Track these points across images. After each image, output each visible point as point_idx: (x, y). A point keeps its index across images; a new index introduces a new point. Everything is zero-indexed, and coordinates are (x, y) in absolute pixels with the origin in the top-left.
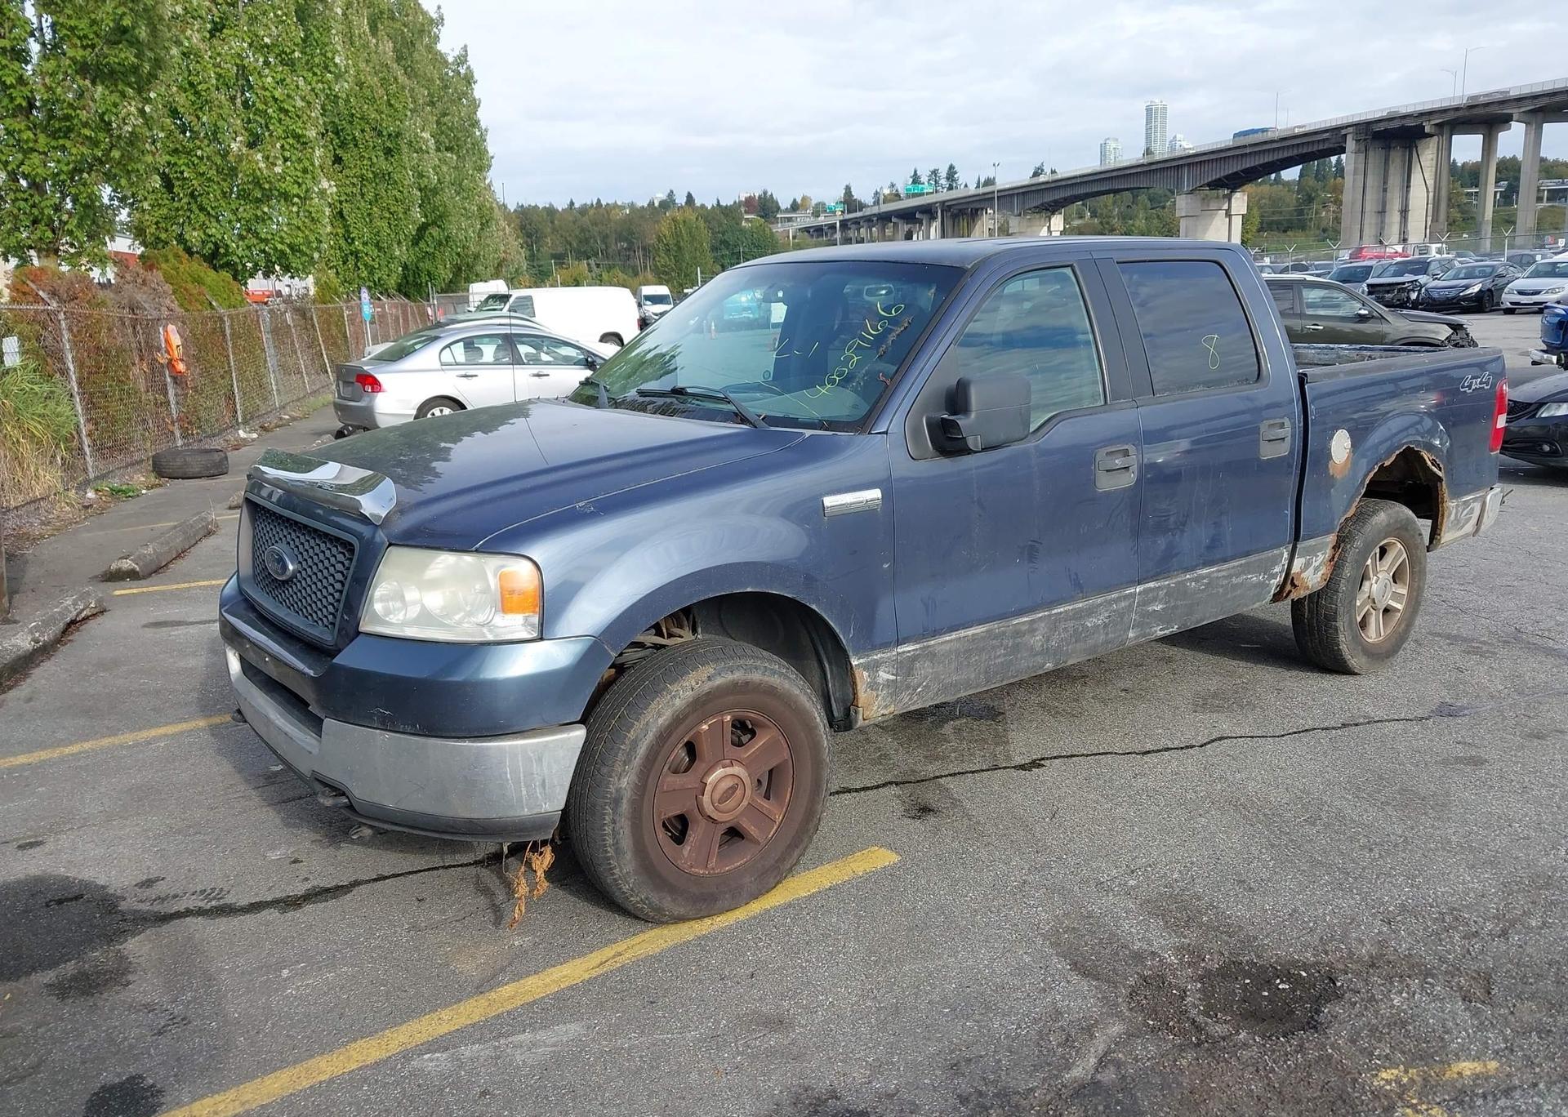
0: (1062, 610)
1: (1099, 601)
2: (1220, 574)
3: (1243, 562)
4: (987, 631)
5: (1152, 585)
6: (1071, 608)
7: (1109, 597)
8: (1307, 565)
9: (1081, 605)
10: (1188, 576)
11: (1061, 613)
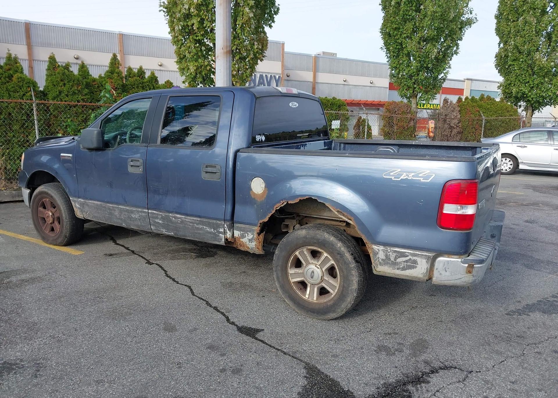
0: (122, 207)
1: (134, 209)
2: (186, 220)
3: (199, 219)
4: (100, 204)
5: (155, 212)
6: (125, 208)
7: (138, 210)
8: (243, 236)
9: (128, 208)
10: (170, 215)
11: (121, 208)
